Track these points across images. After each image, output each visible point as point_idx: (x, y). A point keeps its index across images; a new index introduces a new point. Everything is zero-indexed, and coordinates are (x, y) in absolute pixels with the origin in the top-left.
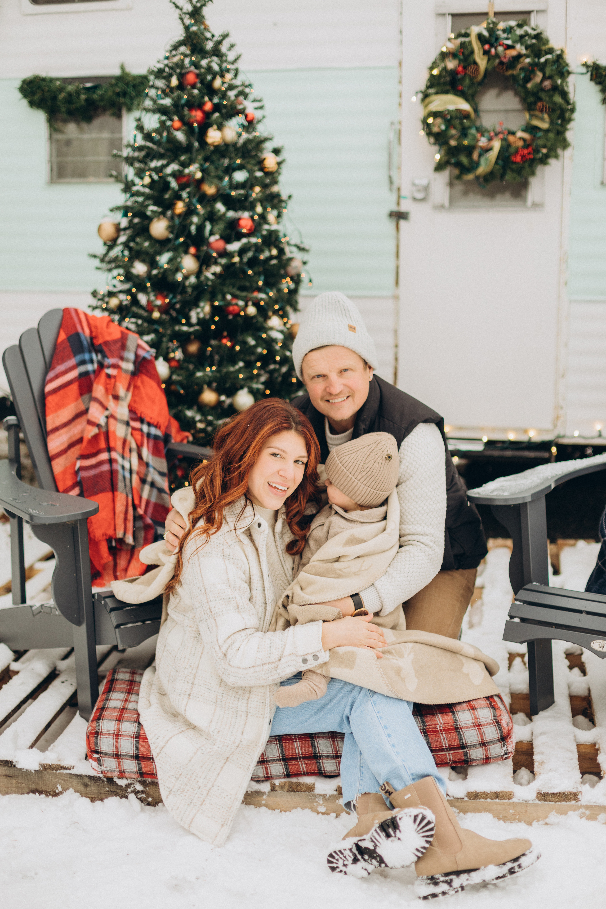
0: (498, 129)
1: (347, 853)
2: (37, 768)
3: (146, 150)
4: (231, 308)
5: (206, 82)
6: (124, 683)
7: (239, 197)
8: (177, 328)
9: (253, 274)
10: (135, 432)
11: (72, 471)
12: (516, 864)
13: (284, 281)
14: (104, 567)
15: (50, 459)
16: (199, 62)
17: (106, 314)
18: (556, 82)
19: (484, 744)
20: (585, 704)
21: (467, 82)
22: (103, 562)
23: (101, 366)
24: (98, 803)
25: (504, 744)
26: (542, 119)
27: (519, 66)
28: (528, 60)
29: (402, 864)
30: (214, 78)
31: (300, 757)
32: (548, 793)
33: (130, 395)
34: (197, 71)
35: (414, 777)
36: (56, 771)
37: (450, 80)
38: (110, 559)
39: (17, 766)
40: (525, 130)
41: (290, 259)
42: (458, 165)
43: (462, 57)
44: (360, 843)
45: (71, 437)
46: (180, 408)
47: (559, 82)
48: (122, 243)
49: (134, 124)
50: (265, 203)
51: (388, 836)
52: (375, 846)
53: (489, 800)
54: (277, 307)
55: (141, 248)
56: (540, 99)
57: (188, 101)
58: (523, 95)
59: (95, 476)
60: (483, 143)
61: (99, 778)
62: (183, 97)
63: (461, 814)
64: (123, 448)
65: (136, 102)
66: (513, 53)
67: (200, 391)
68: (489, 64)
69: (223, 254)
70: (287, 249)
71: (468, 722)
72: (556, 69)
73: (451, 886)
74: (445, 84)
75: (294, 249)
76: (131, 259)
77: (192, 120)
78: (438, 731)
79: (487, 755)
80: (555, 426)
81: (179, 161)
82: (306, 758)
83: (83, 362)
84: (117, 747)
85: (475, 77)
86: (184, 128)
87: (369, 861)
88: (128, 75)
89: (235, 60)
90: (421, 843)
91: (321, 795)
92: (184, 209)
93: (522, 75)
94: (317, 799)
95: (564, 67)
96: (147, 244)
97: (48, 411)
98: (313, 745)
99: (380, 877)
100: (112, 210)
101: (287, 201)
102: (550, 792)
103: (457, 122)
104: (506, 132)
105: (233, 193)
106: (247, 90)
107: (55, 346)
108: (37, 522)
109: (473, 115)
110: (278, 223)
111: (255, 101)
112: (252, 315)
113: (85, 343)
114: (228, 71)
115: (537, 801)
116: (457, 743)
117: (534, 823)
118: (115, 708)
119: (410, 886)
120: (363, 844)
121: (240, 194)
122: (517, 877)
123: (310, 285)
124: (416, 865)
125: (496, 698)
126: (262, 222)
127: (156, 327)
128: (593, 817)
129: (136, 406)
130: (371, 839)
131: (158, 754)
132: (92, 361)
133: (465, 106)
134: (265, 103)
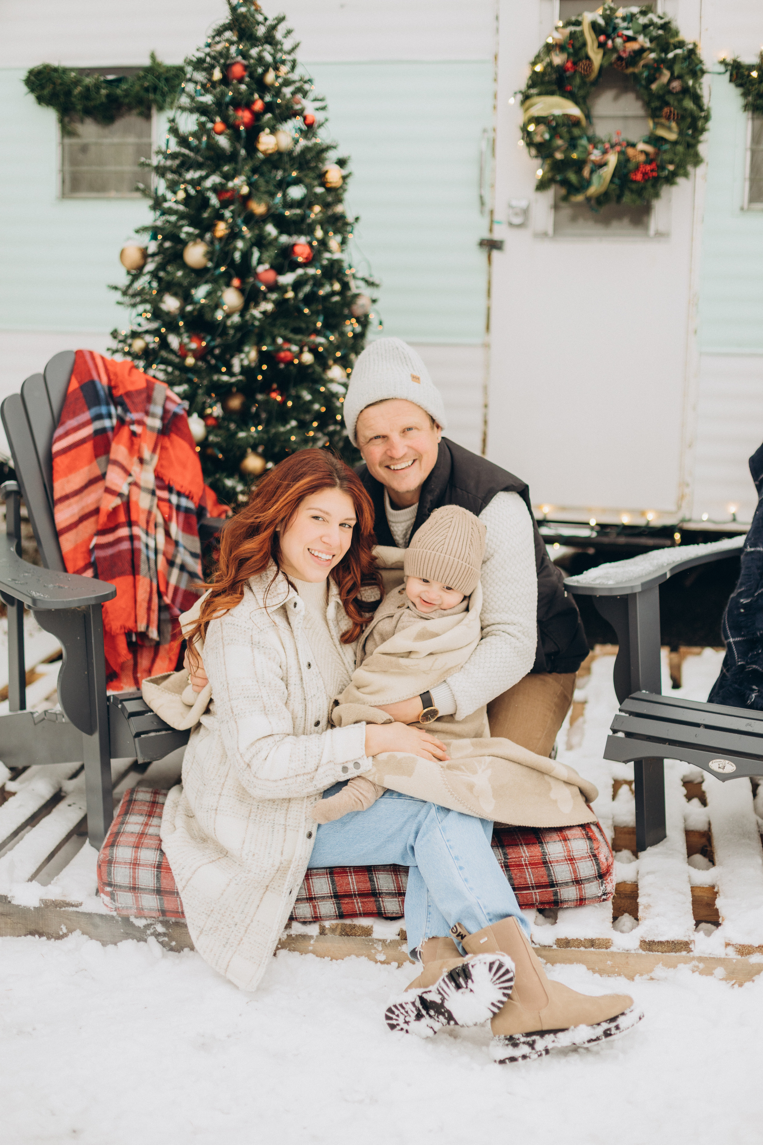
0: (615, 139)
1: (409, 1007)
2: (37, 905)
3: (181, 158)
4: (282, 355)
5: (256, 75)
6: (144, 804)
7: (295, 218)
8: (215, 377)
9: (310, 313)
10: (162, 504)
11: (84, 549)
12: (613, 1025)
13: (348, 322)
14: (122, 667)
15: (57, 534)
16: (248, 50)
17: (129, 359)
18: (687, 83)
19: (578, 882)
20: (704, 840)
21: (578, 81)
22: (121, 660)
23: (122, 422)
24: (111, 947)
25: (602, 882)
26: (669, 129)
27: (642, 63)
28: (653, 55)
29: (474, 1021)
30: (266, 71)
31: (355, 894)
32: (654, 942)
33: (156, 458)
34: (245, 62)
35: (491, 917)
36: (60, 908)
37: (557, 78)
38: (130, 657)
39: (13, 902)
40: (647, 142)
41: (356, 296)
42: (565, 183)
43: (571, 50)
44: (425, 996)
45: (83, 508)
46: (218, 476)
47: (691, 83)
48: (149, 272)
49: (167, 126)
50: (326, 226)
51: (458, 987)
52: (443, 999)
53: (582, 949)
54: (338, 354)
55: (173, 279)
56: (667, 104)
57: (233, 98)
58: (646, 98)
59: (112, 556)
60: (596, 157)
61: (113, 917)
62: (227, 94)
63: (549, 965)
64: (148, 522)
65: (168, 100)
66: (634, 46)
67: (243, 456)
68: (605, 59)
69: (275, 287)
70: (353, 284)
71: (559, 855)
72: (687, 67)
73: (533, 1048)
74: (550, 83)
75: (362, 284)
76: (161, 292)
77: (238, 122)
78: (522, 865)
79: (581, 896)
80: (679, 507)
81: (221, 172)
82: (362, 895)
83: (99, 417)
84: (134, 878)
85: (588, 76)
86: (228, 131)
87: (436, 1018)
88: (159, 65)
89: (293, 50)
90: (498, 996)
91: (380, 940)
92: (227, 232)
93: (645, 74)
94: (375, 945)
95: (697, 65)
96: (180, 274)
97: (55, 475)
98: (371, 880)
99: (449, 1037)
100: (137, 231)
101: (353, 223)
102: (656, 940)
103: (564, 130)
104: (625, 144)
105: (287, 213)
106: (306, 87)
107: (65, 397)
108: (41, 606)
109: (584, 122)
110: (342, 251)
111: (316, 100)
112: (308, 363)
113: (102, 393)
114: (283, 62)
115: (641, 951)
116: (545, 880)
117: (637, 978)
118: (132, 833)
119: (484, 1048)
120: (428, 997)
121: (295, 214)
122: (614, 1040)
123: (380, 328)
124: (492, 1022)
125: (594, 828)
126: (322, 249)
127: (190, 375)
128: (708, 972)
129: (163, 471)
130: (438, 990)
131: (184, 888)
132: (110, 416)
133: (574, 111)
134: (328, 102)
